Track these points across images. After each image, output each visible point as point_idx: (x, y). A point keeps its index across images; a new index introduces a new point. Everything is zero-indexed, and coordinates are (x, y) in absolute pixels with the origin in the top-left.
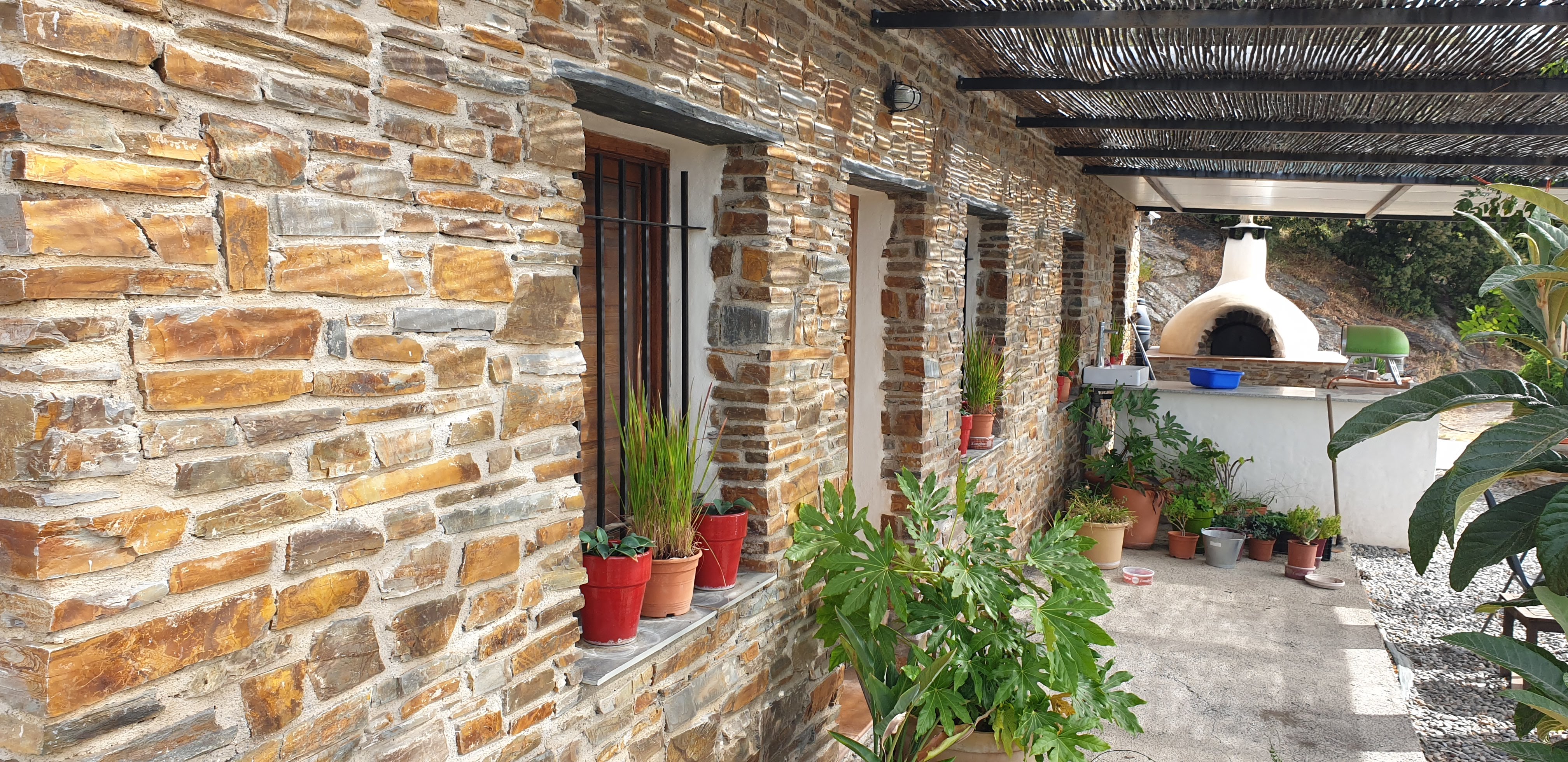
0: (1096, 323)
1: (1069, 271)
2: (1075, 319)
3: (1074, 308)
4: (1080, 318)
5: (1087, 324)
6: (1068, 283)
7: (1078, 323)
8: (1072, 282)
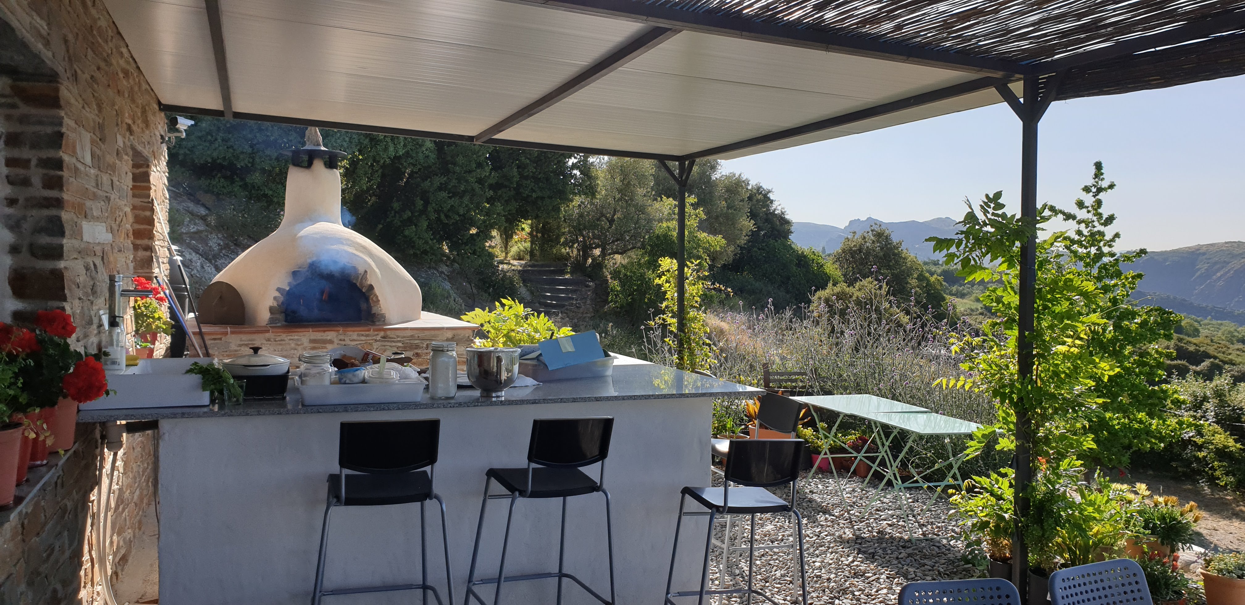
0: (103, 277)
1: (25, 153)
2: (49, 265)
3: (45, 240)
4: (62, 264)
5: (82, 278)
6: (25, 182)
7: (58, 276)
8: (36, 181)
